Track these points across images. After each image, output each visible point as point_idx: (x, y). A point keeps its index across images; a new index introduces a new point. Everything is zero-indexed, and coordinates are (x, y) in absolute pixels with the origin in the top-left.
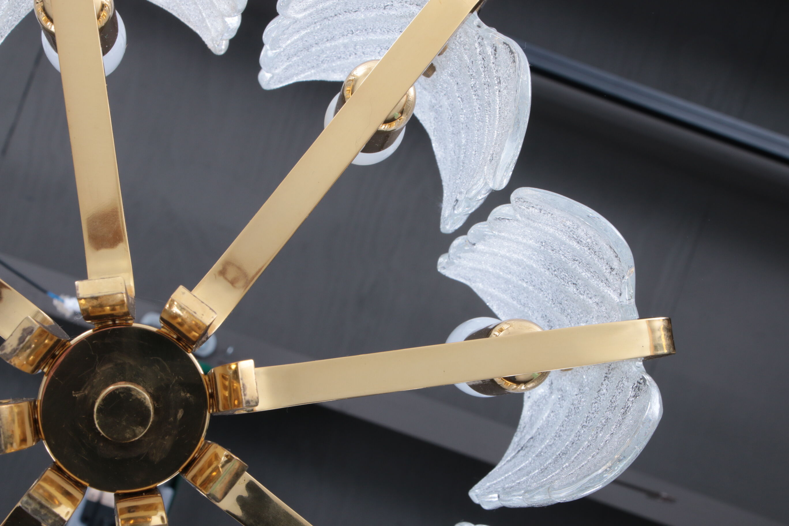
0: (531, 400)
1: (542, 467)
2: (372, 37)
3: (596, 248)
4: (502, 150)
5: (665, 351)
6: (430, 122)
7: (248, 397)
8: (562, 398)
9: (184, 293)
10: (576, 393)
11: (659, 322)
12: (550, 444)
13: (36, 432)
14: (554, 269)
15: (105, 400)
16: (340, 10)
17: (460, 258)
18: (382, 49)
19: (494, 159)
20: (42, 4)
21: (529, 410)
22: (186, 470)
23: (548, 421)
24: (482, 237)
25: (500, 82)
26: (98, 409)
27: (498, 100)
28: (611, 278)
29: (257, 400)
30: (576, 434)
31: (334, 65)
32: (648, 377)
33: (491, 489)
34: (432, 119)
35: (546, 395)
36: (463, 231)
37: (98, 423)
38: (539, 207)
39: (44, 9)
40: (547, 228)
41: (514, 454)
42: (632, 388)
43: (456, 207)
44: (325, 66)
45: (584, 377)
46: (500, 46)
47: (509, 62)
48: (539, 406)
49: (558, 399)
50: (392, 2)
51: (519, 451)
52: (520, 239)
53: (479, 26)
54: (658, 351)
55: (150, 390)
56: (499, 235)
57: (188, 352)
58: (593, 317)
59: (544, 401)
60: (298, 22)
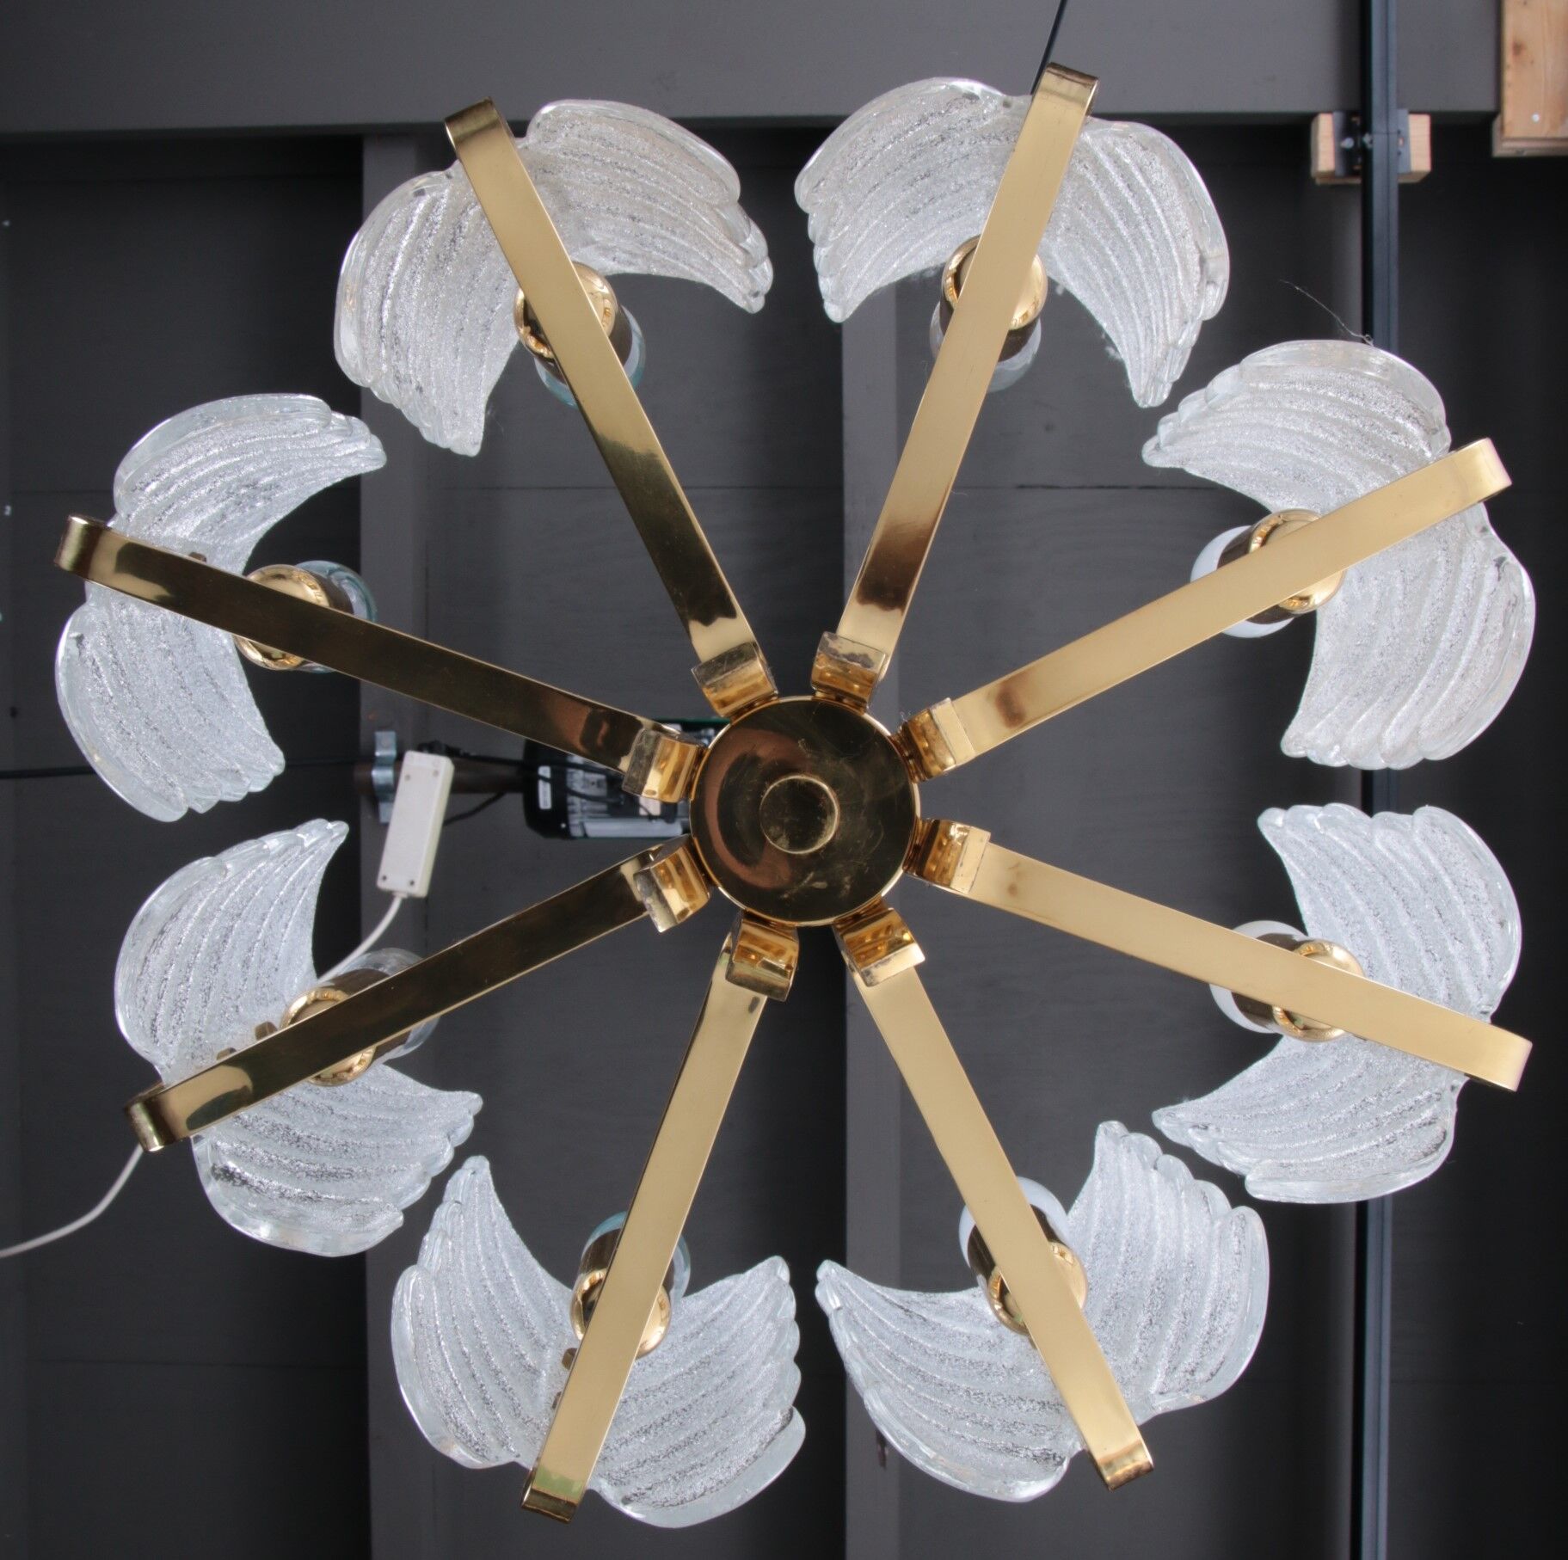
0: (972, 1300)
1: (895, 1353)
2: (1380, 943)
3: (1214, 1343)
4: (1302, 1179)
5: (1108, 1478)
6: (1289, 1049)
7: (874, 971)
8: (992, 1346)
9: (982, 841)
10: (1006, 1364)
11: (1144, 1458)
12: (927, 1350)
13: (738, 712)
14: (1161, 1286)
15: (810, 784)
16: (1403, 893)
17: (1129, 1151)
18: (1366, 958)
19: (1285, 1171)
20: (1280, 522)
21: (958, 1302)
22: (750, 917)
23: (954, 1336)
24: (1169, 1177)
25: (1390, 1143)
26: (792, 780)
27: (1365, 1146)
28: (1179, 1374)
29: (875, 982)
30: (955, 1385)
31: (1321, 899)
32: (1065, 1465)
33: (843, 1292)
34: (1293, 1051)
35: (986, 1320)
36: (1169, 1147)
37: (775, 787)
38: (1242, 1249)
39: (1275, 528)
40: (1216, 1266)
41: (895, 1301)
42: (1045, 1449)
43: (1197, 1130)
44: (1316, 889)
45: (1032, 1371)
46: (1436, 1130)
47: (1424, 1147)
48: (968, 1314)
49: (987, 1340)
50: (1441, 960)
51: (902, 1308)
52: (1186, 1231)
53: (1453, 1088)
54: (1106, 1470)
55: (837, 838)
56: (1181, 1200)
57: (904, 865)
58: (1116, 1360)
59: (977, 1320)
60: (1368, 844)
